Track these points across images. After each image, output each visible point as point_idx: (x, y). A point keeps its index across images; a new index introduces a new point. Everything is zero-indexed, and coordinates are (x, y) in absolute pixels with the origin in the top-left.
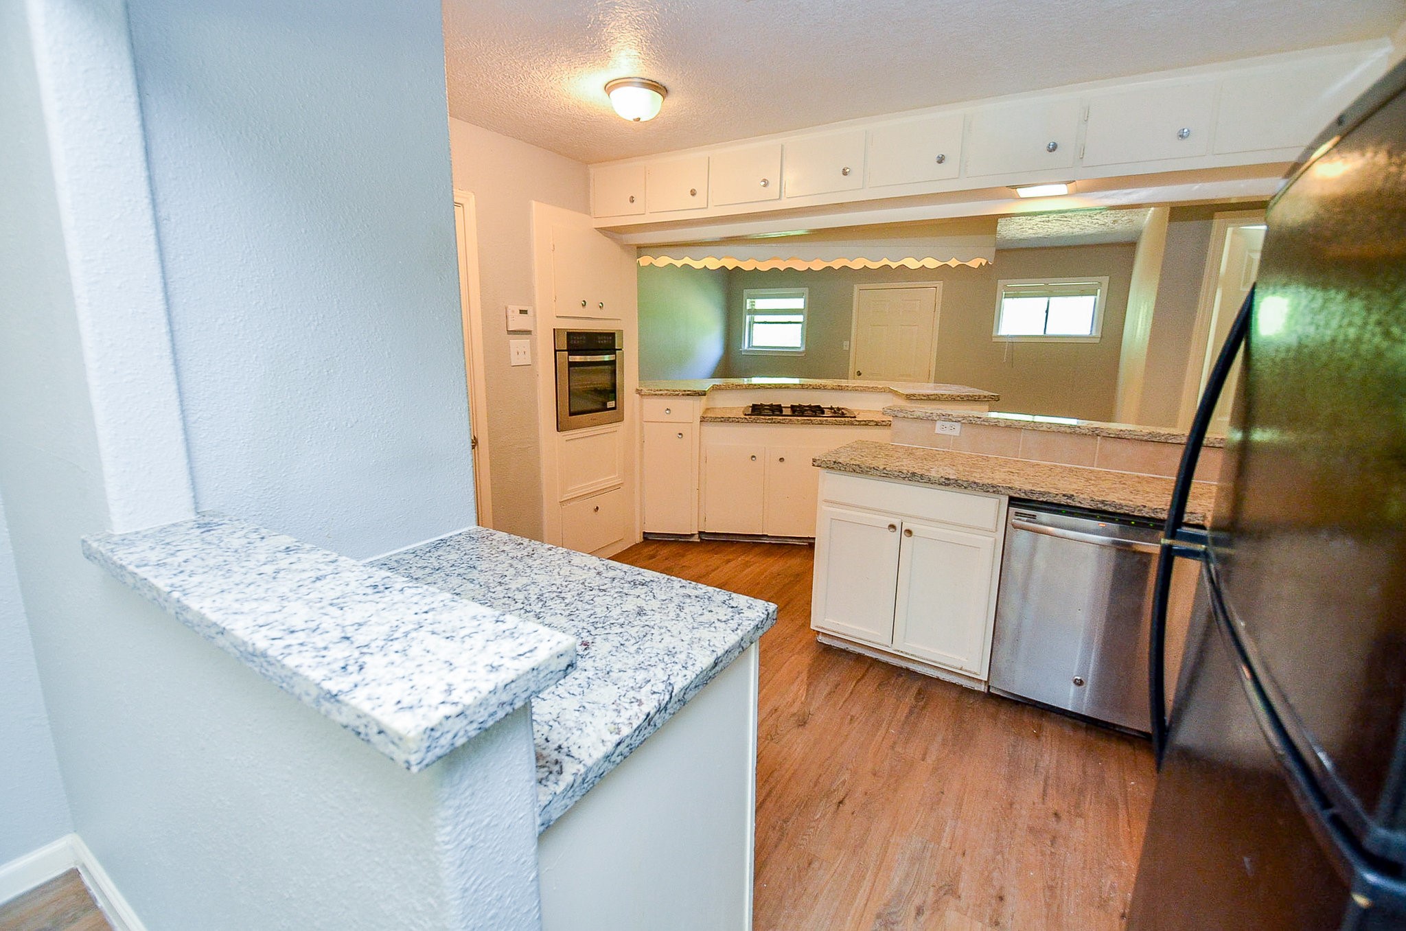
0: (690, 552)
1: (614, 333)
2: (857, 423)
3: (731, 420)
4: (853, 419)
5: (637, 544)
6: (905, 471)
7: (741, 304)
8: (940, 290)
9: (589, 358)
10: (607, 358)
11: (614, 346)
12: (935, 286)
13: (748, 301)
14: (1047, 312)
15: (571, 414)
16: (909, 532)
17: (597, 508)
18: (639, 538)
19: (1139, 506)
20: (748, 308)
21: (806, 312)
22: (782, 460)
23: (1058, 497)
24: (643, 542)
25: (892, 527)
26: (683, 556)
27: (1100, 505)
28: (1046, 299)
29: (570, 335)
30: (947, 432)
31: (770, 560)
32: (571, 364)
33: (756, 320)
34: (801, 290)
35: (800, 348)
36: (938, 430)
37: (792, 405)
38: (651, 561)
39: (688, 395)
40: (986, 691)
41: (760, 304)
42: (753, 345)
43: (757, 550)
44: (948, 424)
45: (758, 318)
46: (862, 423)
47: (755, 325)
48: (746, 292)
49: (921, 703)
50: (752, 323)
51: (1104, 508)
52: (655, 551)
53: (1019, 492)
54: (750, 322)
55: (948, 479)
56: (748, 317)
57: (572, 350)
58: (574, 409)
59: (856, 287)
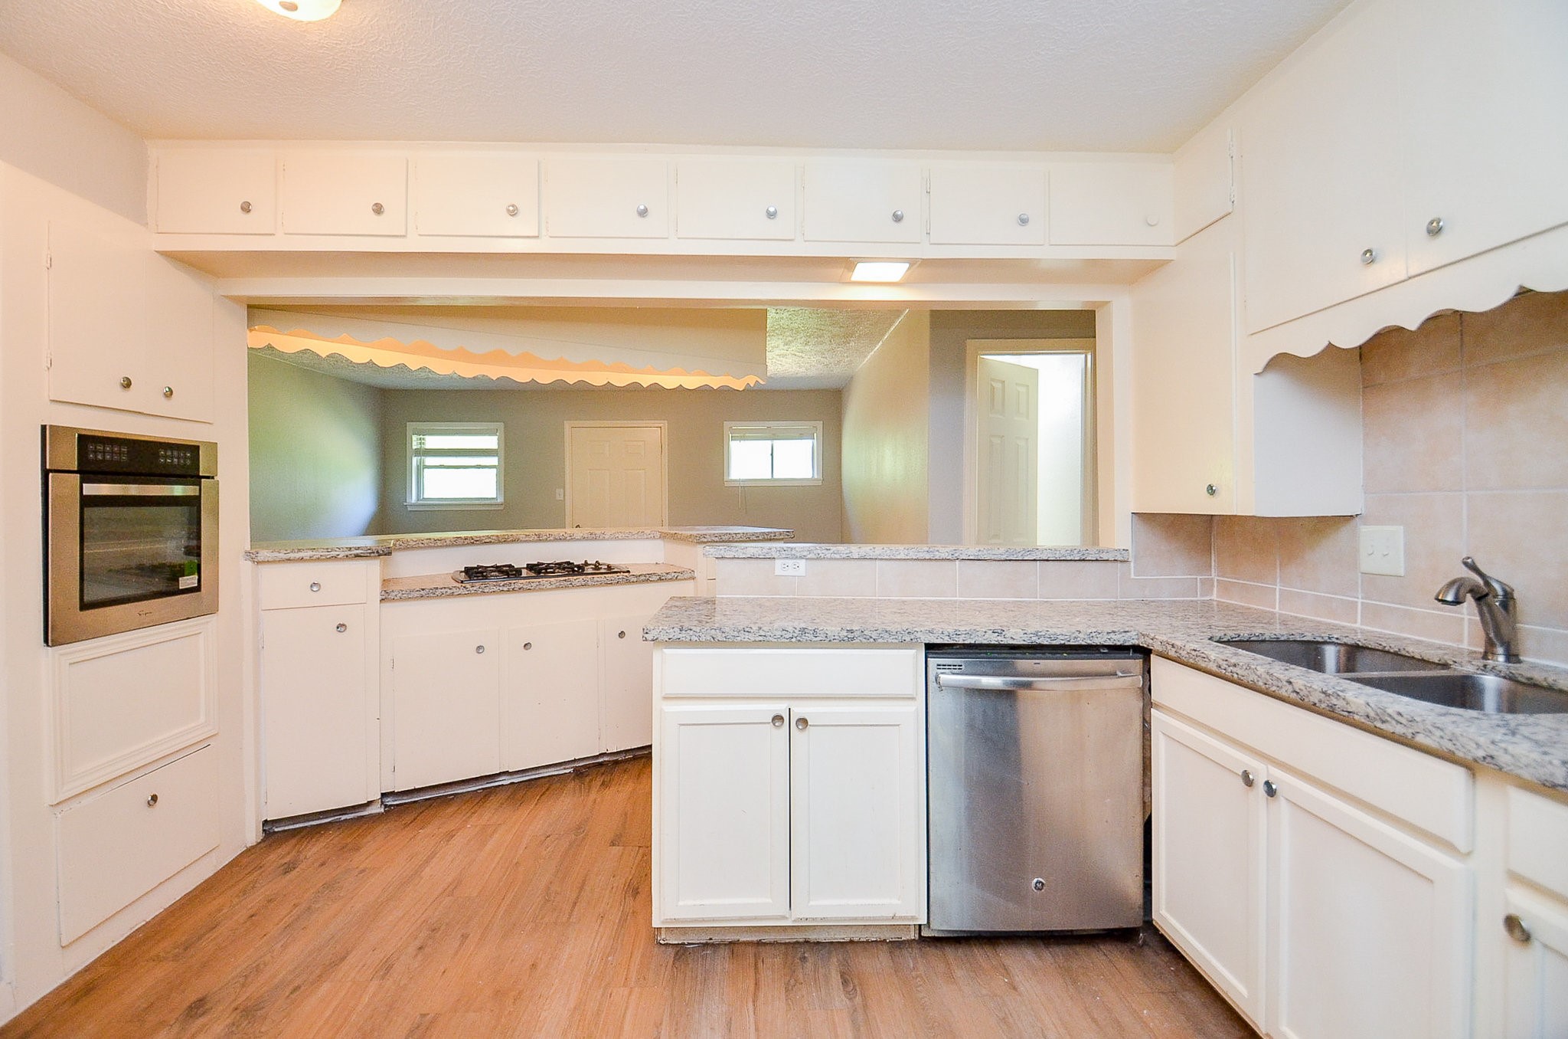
0: (369, 838)
1: (198, 447)
2: (635, 579)
3: (438, 592)
4: (627, 574)
5: (249, 850)
6: (790, 629)
7: (404, 441)
8: (665, 431)
9: (134, 490)
10: (178, 490)
11: (198, 469)
12: (660, 425)
13: (414, 437)
14: (772, 455)
15: (85, 606)
16: (803, 722)
17: (154, 798)
18: (252, 835)
19: (1073, 633)
20: (414, 447)
21: (502, 453)
22: (527, 646)
23: (987, 636)
24: (263, 841)
25: (778, 718)
26: (357, 849)
27: (1034, 639)
28: (769, 443)
29: (86, 441)
30: (790, 572)
31: (523, 813)
32: (87, 502)
33: (427, 464)
34: (493, 425)
35: (496, 499)
36: (778, 571)
37: (528, 565)
38: (289, 876)
39: (357, 556)
40: (917, 936)
41: (432, 442)
42: (425, 497)
43: (494, 801)
44: (790, 562)
45: (429, 461)
46: (643, 578)
47: (426, 470)
48: (410, 426)
49: (858, 999)
50: (421, 468)
51: (1038, 641)
52: (294, 853)
53: (941, 636)
54: (418, 466)
55: (852, 631)
56: (415, 460)
57: (89, 471)
58: (93, 593)
59: (567, 425)
